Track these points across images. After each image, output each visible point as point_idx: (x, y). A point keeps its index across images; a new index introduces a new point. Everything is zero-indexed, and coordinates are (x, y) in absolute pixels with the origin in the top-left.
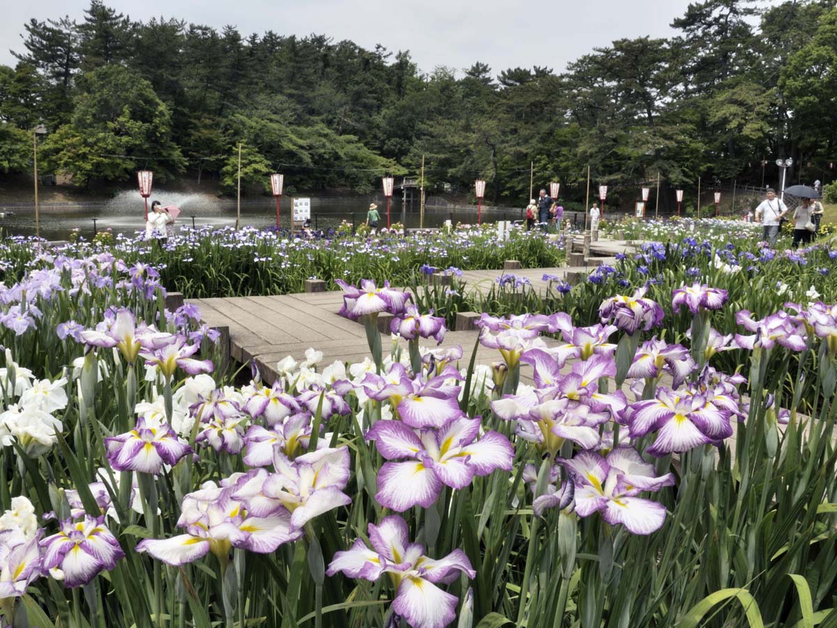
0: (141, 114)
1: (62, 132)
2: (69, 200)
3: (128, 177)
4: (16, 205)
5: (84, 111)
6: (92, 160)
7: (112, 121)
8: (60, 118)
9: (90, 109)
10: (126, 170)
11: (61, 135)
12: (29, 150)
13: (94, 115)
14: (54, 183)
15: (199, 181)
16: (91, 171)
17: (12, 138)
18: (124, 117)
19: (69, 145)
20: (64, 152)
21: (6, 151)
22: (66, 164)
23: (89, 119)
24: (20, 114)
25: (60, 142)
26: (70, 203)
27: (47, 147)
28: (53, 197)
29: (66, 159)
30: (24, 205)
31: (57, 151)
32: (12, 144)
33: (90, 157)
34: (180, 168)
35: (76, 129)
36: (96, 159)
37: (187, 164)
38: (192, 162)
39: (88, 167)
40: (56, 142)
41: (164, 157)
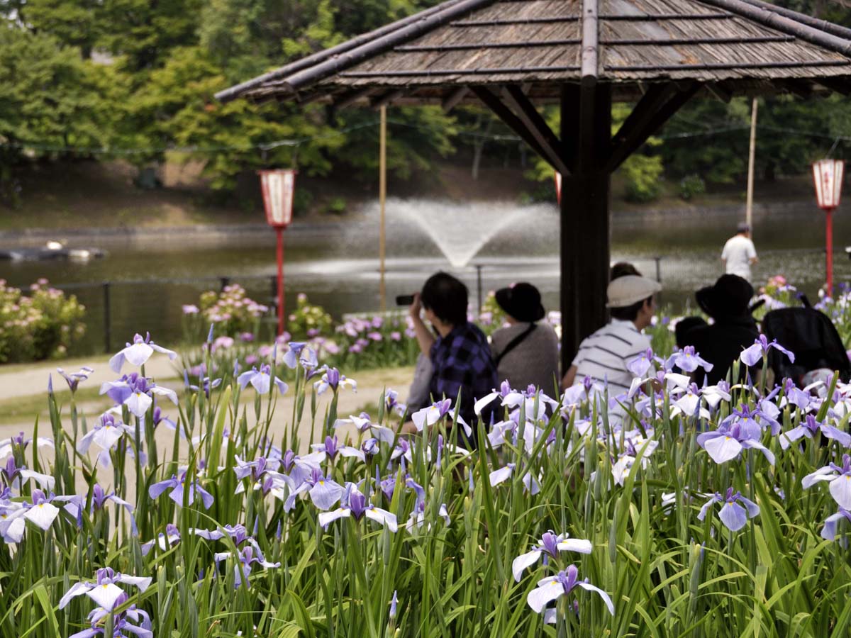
0: (356, 17)
1: (182, 65)
2: (198, 221)
3: (328, 165)
4: (85, 234)
5: (229, 16)
6: (250, 128)
7: (295, 38)
8: (159, 30)
9: (244, 12)
10: (324, 151)
11: (180, 73)
12: (112, 109)
13: (252, 25)
14: (159, 183)
15: (475, 171)
16: (249, 153)
17: (77, 83)
18: (320, 26)
19: (199, 95)
20: (187, 111)
21: (69, 111)
22: (192, 140)
23: (241, 34)
24: (69, 23)
25: (177, 89)
26: (201, 227)
27: (148, 101)
28: (161, 215)
29: (193, 127)
30: (102, 233)
31: (172, 109)
32: (80, 95)
33: (246, 122)
34: (439, 142)
35: (210, 57)
36: (260, 127)
37: (452, 131)
38: (462, 128)
39: (243, 144)
40: (167, 89)
41: (405, 117)
